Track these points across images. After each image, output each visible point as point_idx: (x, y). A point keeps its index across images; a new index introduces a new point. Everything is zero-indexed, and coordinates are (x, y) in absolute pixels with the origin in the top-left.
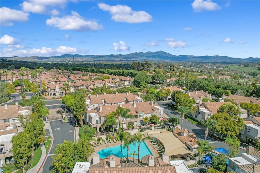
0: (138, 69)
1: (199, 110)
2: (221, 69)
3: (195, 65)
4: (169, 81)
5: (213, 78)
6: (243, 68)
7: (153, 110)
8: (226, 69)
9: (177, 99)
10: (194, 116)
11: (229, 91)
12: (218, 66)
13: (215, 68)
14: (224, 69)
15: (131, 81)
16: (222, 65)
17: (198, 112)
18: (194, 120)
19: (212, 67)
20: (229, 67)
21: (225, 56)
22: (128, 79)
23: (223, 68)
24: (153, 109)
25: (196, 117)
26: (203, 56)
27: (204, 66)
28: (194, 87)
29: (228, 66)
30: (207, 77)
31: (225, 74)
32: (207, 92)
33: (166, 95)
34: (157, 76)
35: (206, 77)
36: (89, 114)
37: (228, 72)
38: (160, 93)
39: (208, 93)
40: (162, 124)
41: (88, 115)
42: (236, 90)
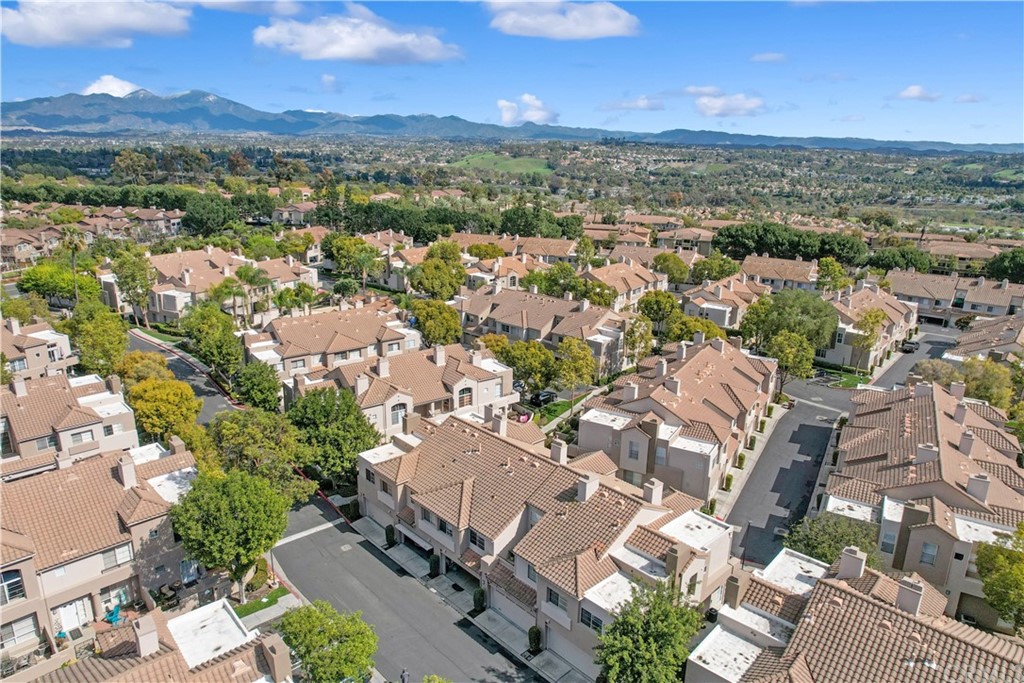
0: (148, 179)
1: (389, 266)
2: (441, 165)
3: (351, 153)
4: (290, 215)
5: (417, 199)
6: (506, 162)
7: (298, 275)
8: (456, 165)
9: (338, 251)
10: (382, 282)
11: (451, 227)
12: (432, 153)
13: (423, 161)
14: (453, 165)
15: (172, 221)
16: (445, 152)
17: (389, 270)
18: (383, 289)
19: (413, 159)
20: (468, 156)
21: (453, 118)
22: (160, 215)
23: (448, 162)
24: (297, 271)
25: (386, 282)
26: (378, 117)
27: (385, 155)
28: (369, 226)
29: (463, 156)
30: (397, 196)
31: (448, 184)
32: (402, 232)
33: (304, 248)
34: (246, 202)
35: (394, 196)
36: (161, 293)
37: (464, 175)
38: (286, 245)
39: (406, 234)
40: (321, 300)
41: (159, 295)
42: (464, 222)
